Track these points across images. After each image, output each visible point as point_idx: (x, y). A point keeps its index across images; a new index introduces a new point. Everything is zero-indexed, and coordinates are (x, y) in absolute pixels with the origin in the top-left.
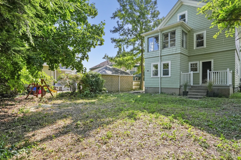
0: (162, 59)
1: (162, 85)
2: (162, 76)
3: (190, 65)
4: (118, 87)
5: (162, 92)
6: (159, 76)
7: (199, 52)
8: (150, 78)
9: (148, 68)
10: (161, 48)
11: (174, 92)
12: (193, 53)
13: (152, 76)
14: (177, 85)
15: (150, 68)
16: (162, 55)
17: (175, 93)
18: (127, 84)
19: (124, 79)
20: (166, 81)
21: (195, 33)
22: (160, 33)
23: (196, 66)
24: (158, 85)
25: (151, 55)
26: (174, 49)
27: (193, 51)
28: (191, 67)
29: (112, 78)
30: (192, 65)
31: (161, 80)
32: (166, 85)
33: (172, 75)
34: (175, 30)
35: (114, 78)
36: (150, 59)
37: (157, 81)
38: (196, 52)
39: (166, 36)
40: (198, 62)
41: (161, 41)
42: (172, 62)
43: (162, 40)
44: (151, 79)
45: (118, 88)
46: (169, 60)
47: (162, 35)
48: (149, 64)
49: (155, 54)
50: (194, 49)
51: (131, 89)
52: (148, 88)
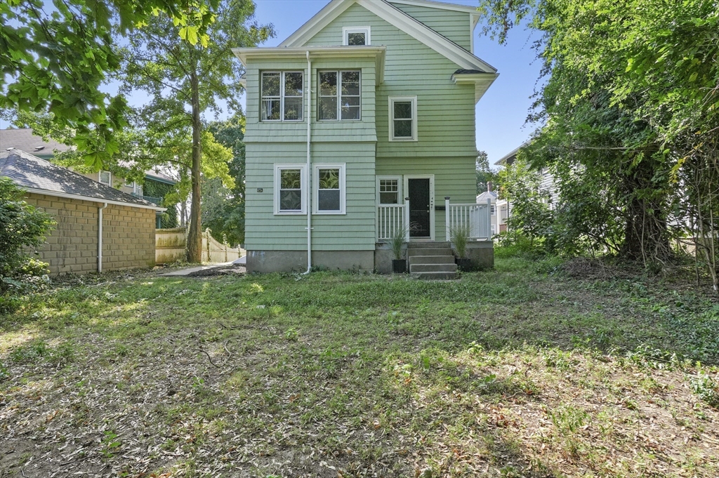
0: (316, 154)
1: (316, 241)
2: (316, 211)
3: (380, 185)
4: (95, 254)
5: (315, 265)
6: (305, 209)
7: (403, 149)
8: (271, 216)
9: (260, 179)
10: (312, 117)
11: (358, 264)
12: (387, 149)
13: (277, 209)
14: (365, 241)
15: (267, 179)
16: (315, 139)
17: (360, 267)
18: (135, 241)
19: (121, 219)
20: (332, 229)
21: (392, 95)
22: (309, 64)
23: (395, 188)
24: (300, 241)
25: (272, 133)
26: (355, 126)
27: (387, 145)
28: (382, 189)
29: (64, 212)
30: (384, 184)
31: (312, 226)
32: (331, 241)
33: (349, 209)
34: (360, 69)
35: (74, 213)
36: (268, 148)
37: (299, 229)
38: (393, 149)
39: (328, 79)
40: (399, 178)
41: (312, 93)
42: (351, 166)
43: (315, 91)
44: (273, 222)
45: (95, 259)
46: (339, 158)
47: (315, 72)
48: (264, 166)
49: (290, 133)
50: (390, 140)
51: (150, 261)
52: (262, 253)
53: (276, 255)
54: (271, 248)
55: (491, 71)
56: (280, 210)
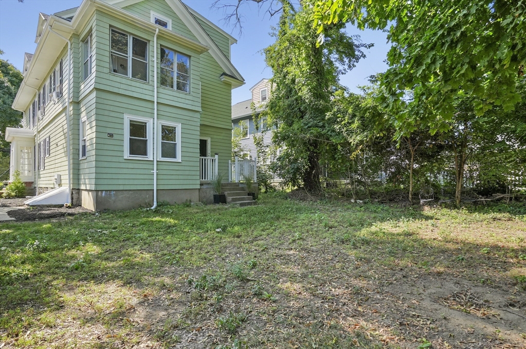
0: (161, 113)
1: (161, 182)
2: (161, 158)
6: (151, 156)
9: (110, 125)
10: (158, 82)
11: (189, 199)
13: (127, 155)
14: (194, 182)
15: (118, 126)
16: (161, 101)
20: (172, 173)
31: (157, 170)
33: (184, 158)
37: (146, 171)
42: (184, 127)
44: (124, 165)
48: (114, 114)
52: (113, 193)
53: (126, 194)
54: (121, 188)
55: (242, 80)
56: (129, 155)
